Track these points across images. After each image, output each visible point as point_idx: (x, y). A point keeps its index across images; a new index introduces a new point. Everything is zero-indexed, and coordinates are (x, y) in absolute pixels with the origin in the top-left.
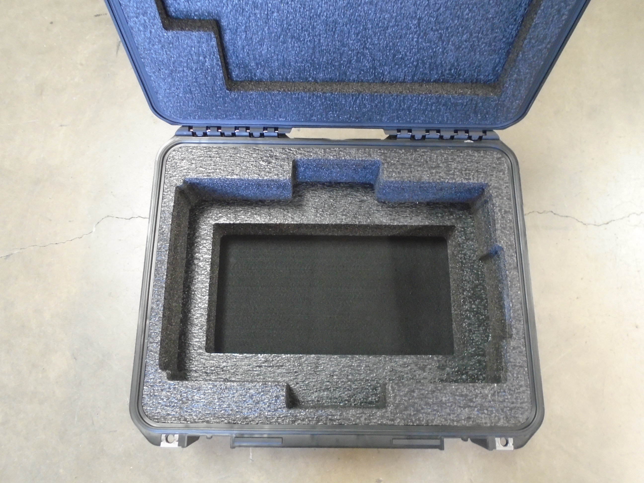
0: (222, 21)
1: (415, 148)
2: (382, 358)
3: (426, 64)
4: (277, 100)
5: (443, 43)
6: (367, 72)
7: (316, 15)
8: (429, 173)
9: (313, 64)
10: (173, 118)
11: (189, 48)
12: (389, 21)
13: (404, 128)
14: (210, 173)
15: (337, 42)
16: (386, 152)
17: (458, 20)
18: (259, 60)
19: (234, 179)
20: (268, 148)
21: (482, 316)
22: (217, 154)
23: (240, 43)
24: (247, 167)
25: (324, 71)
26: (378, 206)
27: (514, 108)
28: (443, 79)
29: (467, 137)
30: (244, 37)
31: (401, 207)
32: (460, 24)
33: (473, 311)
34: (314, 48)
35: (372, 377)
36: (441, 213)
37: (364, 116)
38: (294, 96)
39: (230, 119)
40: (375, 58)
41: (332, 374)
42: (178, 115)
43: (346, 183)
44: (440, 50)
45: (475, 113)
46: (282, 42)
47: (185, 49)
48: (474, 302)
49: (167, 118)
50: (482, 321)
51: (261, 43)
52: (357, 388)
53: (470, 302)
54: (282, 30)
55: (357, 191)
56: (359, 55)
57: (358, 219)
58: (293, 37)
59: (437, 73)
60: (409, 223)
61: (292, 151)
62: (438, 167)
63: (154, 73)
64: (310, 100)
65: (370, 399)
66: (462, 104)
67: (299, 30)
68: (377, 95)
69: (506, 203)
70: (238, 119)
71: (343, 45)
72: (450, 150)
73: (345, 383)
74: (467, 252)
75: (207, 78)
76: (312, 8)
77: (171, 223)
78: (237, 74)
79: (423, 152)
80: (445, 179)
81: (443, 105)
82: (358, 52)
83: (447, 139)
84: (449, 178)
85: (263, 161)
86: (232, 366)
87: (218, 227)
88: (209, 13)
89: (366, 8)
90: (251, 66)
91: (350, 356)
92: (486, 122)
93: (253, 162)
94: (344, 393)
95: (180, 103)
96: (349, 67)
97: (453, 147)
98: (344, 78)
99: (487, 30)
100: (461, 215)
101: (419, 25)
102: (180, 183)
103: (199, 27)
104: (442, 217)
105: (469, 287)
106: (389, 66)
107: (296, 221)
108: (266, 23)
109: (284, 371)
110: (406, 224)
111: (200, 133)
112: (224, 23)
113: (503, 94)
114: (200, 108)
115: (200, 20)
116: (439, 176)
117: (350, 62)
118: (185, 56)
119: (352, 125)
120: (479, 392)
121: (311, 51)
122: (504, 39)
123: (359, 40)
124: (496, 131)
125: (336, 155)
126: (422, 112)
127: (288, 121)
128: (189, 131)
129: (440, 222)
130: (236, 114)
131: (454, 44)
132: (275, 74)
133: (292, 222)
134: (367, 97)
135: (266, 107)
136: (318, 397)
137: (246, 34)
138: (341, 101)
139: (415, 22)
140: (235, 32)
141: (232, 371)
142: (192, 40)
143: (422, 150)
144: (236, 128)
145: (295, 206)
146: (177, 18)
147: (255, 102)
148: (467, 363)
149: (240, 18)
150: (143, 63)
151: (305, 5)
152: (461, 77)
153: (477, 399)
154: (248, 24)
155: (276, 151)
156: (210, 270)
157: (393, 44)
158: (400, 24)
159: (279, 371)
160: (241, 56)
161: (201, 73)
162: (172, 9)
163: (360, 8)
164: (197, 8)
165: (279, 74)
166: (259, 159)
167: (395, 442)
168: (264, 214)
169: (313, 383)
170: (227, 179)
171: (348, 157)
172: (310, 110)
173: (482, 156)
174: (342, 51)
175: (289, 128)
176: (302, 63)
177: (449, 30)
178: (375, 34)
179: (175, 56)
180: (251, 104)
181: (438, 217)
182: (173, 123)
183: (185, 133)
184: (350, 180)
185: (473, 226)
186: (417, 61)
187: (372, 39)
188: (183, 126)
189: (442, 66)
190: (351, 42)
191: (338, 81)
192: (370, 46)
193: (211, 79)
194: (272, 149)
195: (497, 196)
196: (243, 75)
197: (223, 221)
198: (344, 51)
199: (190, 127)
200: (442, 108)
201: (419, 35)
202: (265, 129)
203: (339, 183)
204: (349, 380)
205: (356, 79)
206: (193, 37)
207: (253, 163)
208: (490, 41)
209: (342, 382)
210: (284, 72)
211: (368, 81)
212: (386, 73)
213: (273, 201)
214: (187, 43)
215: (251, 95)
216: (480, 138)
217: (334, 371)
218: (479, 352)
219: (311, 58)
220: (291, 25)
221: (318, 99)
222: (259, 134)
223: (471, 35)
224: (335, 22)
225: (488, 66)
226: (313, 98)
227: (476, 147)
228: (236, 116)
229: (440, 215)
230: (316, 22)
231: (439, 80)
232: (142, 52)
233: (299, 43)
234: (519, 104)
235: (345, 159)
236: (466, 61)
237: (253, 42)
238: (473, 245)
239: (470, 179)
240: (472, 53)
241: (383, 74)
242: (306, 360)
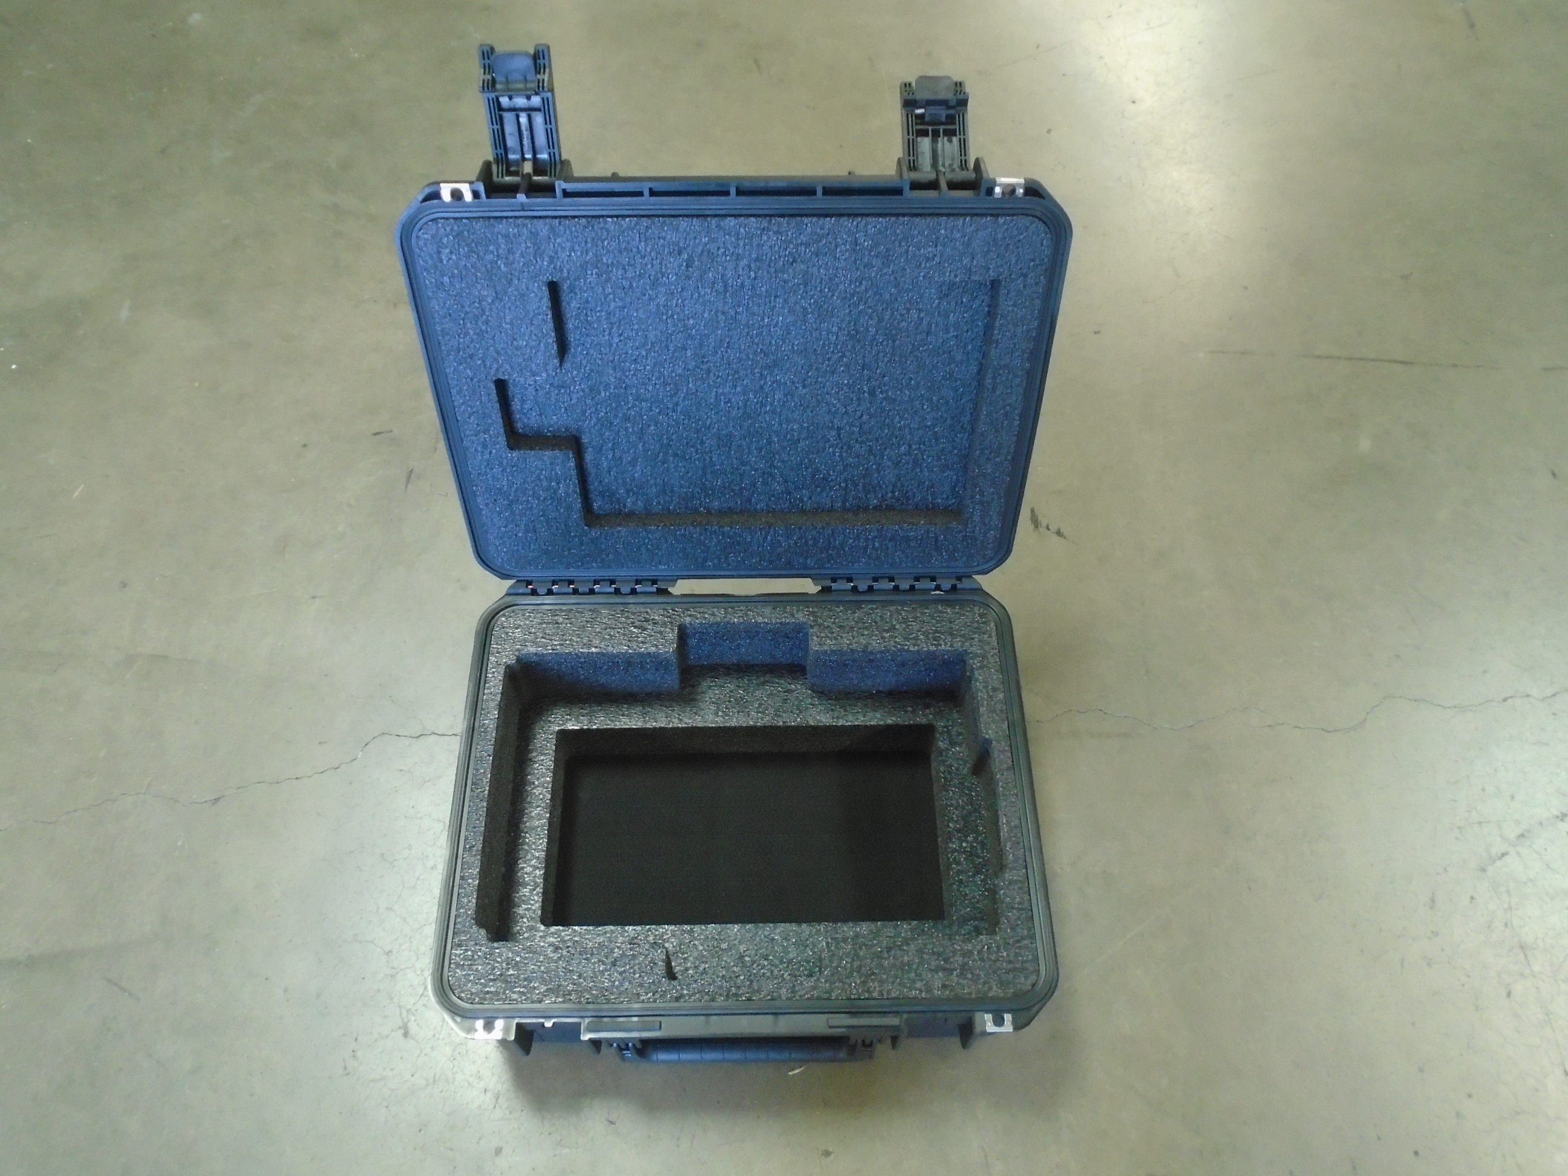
0: (583, 437)
1: (858, 604)
3: (858, 486)
4: (656, 539)
5: (875, 457)
6: (779, 498)
7: (705, 427)
8: (880, 638)
9: (704, 488)
10: (506, 569)
11: (538, 471)
12: (800, 433)
13: (841, 576)
14: (556, 645)
15: (735, 460)
16: (816, 610)
17: (889, 429)
18: (631, 485)
19: (592, 653)
20: (643, 610)
21: (979, 858)
22: (567, 619)
23: (606, 463)
24: (611, 636)
25: (720, 498)
26: (813, 697)
27: (990, 541)
28: (887, 505)
29: (933, 587)
30: (610, 456)
31: (849, 699)
32: (893, 433)
33: (965, 852)
34: (704, 468)
36: (912, 707)
37: (781, 559)
38: (678, 533)
39: (588, 568)
40: (788, 478)
42: (513, 564)
43: (763, 665)
44: (874, 467)
45: (938, 549)
46: (661, 462)
47: (532, 473)
49: (497, 569)
50: (980, 866)
51: (633, 463)
53: (959, 838)
54: (662, 447)
55: (781, 676)
56: (766, 476)
57: (782, 717)
58: (675, 455)
59: (876, 497)
60: (862, 721)
61: (677, 611)
62: (893, 629)
63: (487, 505)
64: (702, 537)
66: (916, 538)
67: (683, 446)
68: (794, 529)
69: (995, 677)
70: (599, 568)
71: (743, 464)
72: (910, 605)
74: (954, 763)
75: (558, 511)
76: (699, 420)
77: (497, 716)
78: (600, 505)
79: (870, 609)
80: (902, 645)
81: (891, 540)
82: (764, 473)
83: (904, 591)
84: (908, 643)
85: (635, 627)
87: (564, 736)
88: (567, 429)
89: (768, 418)
90: (619, 494)
92: (957, 563)
93: (621, 628)
95: (518, 545)
96: (753, 492)
97: (915, 602)
98: (749, 506)
99: (930, 441)
100: (941, 708)
101: (839, 436)
102: (512, 661)
103: (554, 446)
104: (914, 711)
105: (957, 816)
106: (809, 488)
107: (686, 723)
108: (640, 438)
110: (856, 723)
111: (542, 590)
112: (585, 440)
113: (969, 522)
114: (546, 552)
115: (554, 436)
116: (895, 642)
117: (754, 485)
118: (532, 482)
119: (765, 573)
120: (959, 948)
121: (700, 472)
122: (956, 451)
123: (763, 456)
124: (976, 577)
125: (742, 617)
126: (862, 551)
127: (672, 570)
128: (527, 587)
129: (910, 720)
130: (597, 560)
131: (890, 458)
132: (652, 504)
133: (680, 726)
134: (781, 532)
135: (639, 549)
137: (614, 453)
138: (746, 538)
139: (834, 433)
140: (599, 450)
142: (543, 461)
143: (870, 606)
144: (596, 582)
145: (683, 701)
146: (524, 436)
147: (623, 542)
149: (607, 434)
150: (475, 492)
151: (690, 416)
152: (910, 502)
153: (956, 958)
154: (616, 441)
155: (654, 613)
156: (551, 800)
157: (810, 460)
158: (814, 435)
160: (606, 480)
161: (552, 504)
162: (519, 425)
163: (760, 418)
164: (552, 422)
165: (659, 503)
166: (629, 624)
168: (635, 714)
170: (582, 653)
171: (760, 620)
172: (702, 552)
173: (957, 613)
174: (742, 471)
175: (673, 580)
176: (689, 488)
177: (880, 442)
178: (784, 448)
179: (519, 483)
180: (618, 546)
181: (906, 712)
182: (504, 576)
183: (521, 591)
184: (768, 660)
185: (961, 724)
186: (846, 481)
187: (780, 455)
188: (518, 581)
189: (881, 487)
190: (754, 459)
191: (741, 511)
192: (779, 464)
193: (564, 511)
194: (649, 610)
195: (981, 667)
196: (607, 506)
197: (572, 726)
198: (744, 471)
199: (529, 583)
200: (890, 545)
201: (842, 448)
202: (638, 582)
203: (753, 666)
205: (765, 508)
206: (545, 458)
207: (619, 630)
208: (937, 454)
210: (664, 501)
211: (782, 511)
212: (805, 499)
213: (649, 695)
214: (536, 465)
215: (619, 532)
216: (954, 588)
218: (975, 914)
219: (701, 482)
220: (672, 440)
221: (713, 536)
222: (629, 590)
223: (910, 446)
224: (730, 435)
225: (943, 486)
226: (706, 534)
227: (947, 600)
228: (596, 563)
229: (910, 709)
230: (705, 435)
231: (881, 506)
232: (476, 479)
233: (684, 463)
234: (995, 536)
235: (756, 622)
236: (912, 480)
237: (622, 462)
238: (962, 752)
239: (941, 645)
240: (918, 470)
241: (801, 500)
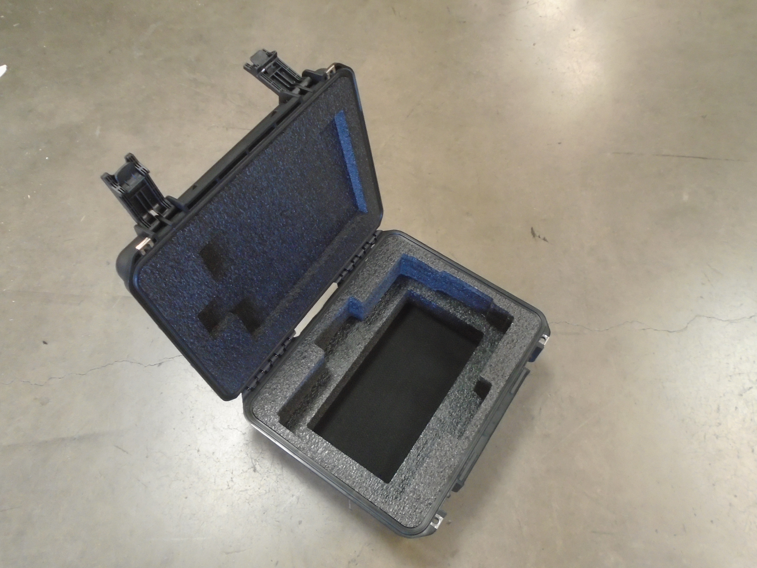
1: (357, 275)
2: (458, 379)
8: (376, 277)
10: (235, 393)
16: (347, 291)
21: (468, 311)
24: (297, 372)
26: (366, 322)
29: (370, 245)
33: (463, 314)
35: (466, 392)
41: (450, 414)
48: (458, 310)
50: (472, 313)
52: (467, 406)
57: (367, 338)
61: (307, 340)
62: (376, 271)
65: (478, 402)
73: (460, 410)
74: (428, 294)
79: (362, 272)
80: (385, 272)
81: (350, 242)
84: (386, 270)
85: (301, 360)
86: (407, 472)
91: (446, 397)
93: (297, 366)
94: (465, 415)
97: (370, 256)
104: (399, 293)
109: (431, 441)
111: (255, 385)
116: (382, 274)
124: (378, 229)
136: (459, 431)
141: (411, 474)
143: (360, 272)
147: (271, 334)
148: (490, 337)
153: (514, 337)
159: (429, 445)
167: (513, 391)
169: (449, 429)
172: (298, 309)
173: (386, 246)
175: (293, 332)
180: (270, 338)
188: (244, 391)
194: (298, 350)
195: (413, 254)
200: (351, 244)
204: (460, 407)
209: (458, 412)
216: (375, 240)
217: (449, 412)
227: (378, 246)
239: (395, 260)
242: (433, 425)
